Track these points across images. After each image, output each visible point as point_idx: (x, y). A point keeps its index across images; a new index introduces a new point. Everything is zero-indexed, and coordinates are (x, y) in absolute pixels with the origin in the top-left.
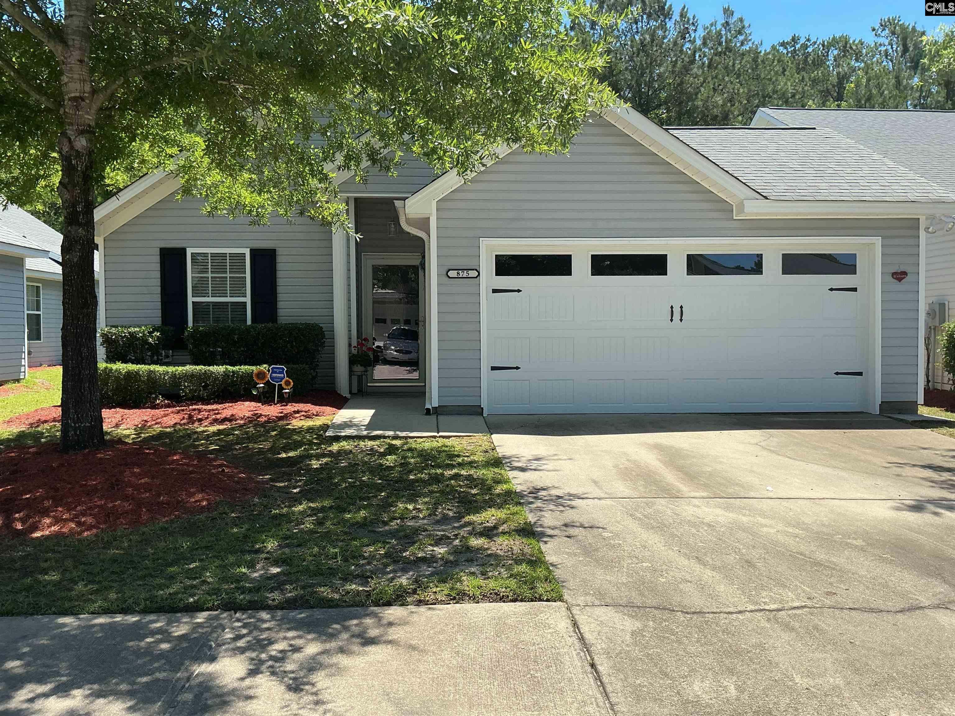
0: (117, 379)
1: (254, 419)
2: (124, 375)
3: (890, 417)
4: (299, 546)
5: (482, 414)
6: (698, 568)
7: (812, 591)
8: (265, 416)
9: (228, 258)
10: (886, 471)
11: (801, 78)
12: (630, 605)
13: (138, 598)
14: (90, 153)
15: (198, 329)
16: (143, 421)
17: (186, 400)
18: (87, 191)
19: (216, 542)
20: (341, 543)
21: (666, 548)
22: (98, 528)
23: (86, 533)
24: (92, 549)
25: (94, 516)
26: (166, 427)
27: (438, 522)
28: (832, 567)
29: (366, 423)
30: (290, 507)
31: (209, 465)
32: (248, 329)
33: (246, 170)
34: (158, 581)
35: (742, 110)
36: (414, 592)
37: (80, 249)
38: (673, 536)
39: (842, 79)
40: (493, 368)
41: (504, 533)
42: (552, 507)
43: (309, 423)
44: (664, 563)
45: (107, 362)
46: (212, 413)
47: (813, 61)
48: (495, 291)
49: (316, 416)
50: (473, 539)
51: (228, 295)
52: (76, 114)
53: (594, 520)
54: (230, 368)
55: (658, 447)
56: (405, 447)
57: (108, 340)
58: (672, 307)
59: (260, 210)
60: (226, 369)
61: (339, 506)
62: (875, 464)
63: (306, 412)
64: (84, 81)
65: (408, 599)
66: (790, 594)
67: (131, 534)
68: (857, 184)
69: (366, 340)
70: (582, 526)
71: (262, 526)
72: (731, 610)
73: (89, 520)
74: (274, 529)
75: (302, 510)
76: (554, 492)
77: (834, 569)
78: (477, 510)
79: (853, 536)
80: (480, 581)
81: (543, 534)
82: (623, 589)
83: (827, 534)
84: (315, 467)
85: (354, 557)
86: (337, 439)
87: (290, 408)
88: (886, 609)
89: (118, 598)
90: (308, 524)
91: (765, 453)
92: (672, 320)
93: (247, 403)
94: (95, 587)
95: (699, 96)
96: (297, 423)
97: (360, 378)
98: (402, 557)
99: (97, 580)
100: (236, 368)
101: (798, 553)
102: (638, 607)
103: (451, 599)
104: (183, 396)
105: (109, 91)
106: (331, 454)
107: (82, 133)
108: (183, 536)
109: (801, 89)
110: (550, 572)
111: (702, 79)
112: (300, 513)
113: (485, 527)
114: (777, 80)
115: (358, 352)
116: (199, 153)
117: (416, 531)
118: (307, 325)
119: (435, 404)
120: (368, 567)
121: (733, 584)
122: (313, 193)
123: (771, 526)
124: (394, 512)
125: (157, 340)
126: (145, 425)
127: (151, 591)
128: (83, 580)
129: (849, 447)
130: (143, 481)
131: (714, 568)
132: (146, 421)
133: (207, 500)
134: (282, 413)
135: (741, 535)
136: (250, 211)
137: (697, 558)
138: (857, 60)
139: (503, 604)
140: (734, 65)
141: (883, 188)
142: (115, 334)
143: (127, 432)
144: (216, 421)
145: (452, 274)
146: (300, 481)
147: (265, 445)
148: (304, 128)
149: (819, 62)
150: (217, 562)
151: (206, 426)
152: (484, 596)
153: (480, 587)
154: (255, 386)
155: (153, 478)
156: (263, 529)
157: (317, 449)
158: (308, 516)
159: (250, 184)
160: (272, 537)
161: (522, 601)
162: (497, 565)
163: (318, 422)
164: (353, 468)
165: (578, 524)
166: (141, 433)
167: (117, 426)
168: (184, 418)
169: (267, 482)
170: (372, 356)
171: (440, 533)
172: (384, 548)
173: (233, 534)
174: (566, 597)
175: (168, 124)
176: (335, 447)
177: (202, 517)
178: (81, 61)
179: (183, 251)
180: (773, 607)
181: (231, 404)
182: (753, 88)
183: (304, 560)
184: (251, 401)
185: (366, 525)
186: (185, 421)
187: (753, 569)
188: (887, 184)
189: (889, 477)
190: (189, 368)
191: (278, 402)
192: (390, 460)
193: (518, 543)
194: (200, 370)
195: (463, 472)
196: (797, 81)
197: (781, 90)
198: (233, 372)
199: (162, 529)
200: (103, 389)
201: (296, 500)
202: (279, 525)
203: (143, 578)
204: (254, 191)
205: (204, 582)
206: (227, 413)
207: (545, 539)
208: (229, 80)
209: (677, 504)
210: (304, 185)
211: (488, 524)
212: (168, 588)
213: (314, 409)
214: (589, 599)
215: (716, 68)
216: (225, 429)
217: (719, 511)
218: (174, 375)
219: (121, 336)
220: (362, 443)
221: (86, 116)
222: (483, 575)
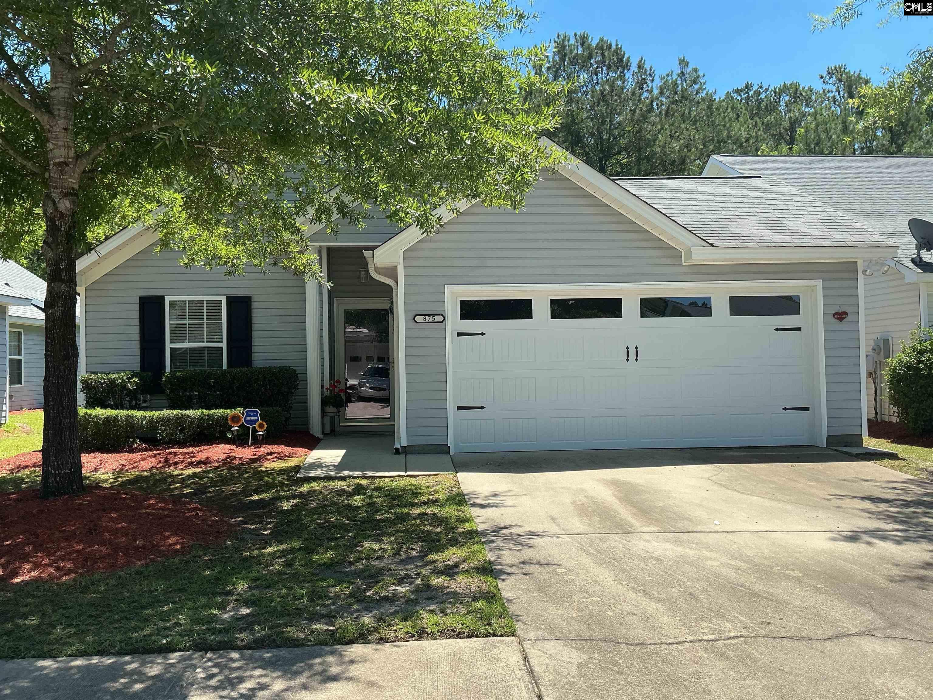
0: (97, 424)
1: (228, 461)
2: (103, 421)
3: (836, 450)
4: (268, 587)
5: (449, 453)
6: (644, 601)
7: (748, 621)
8: (240, 459)
9: (205, 305)
10: (827, 503)
11: (754, 123)
12: (578, 638)
13: (114, 640)
14: (73, 214)
15: (174, 375)
16: (120, 465)
17: (162, 443)
18: (69, 250)
19: (189, 585)
20: (308, 584)
21: (616, 582)
22: (76, 573)
23: (64, 578)
24: (70, 593)
25: (73, 561)
26: (143, 471)
27: (402, 562)
28: (769, 598)
29: (337, 464)
30: (260, 549)
31: (183, 509)
32: (224, 373)
33: (222, 224)
34: (134, 623)
35: (698, 155)
36: (376, 629)
37: (62, 304)
38: (623, 570)
39: (794, 124)
40: (459, 408)
41: (464, 571)
42: (511, 546)
43: (282, 465)
44: (613, 597)
45: (86, 408)
46: (187, 456)
47: (766, 107)
48: (460, 334)
49: (289, 457)
50: (434, 578)
51: (205, 340)
52: (60, 178)
53: (550, 556)
54: (206, 412)
55: (614, 483)
56: (372, 487)
57: (87, 386)
58: (627, 348)
59: (235, 261)
60: (202, 412)
61: (307, 547)
62: (818, 497)
63: (279, 453)
64: (69, 147)
65: (370, 638)
66: (728, 624)
67: (107, 579)
68: (799, 231)
69: (338, 381)
70: (539, 563)
71: (233, 569)
72: (672, 641)
73: (68, 565)
74: (244, 572)
75: (272, 551)
76: (514, 530)
77: (771, 600)
78: (440, 549)
79: (792, 567)
80: (439, 619)
81: (502, 572)
82: (572, 623)
83: (768, 566)
84: (286, 508)
85: (320, 598)
86: (309, 480)
87: (264, 450)
88: (816, 637)
89: (95, 640)
90: (277, 567)
91: (715, 487)
92: (628, 360)
93: (222, 446)
94: (73, 631)
95: (657, 142)
96: (268, 465)
97: (332, 419)
98: (366, 596)
99: (74, 623)
100: (212, 412)
101: (738, 585)
102: (586, 640)
103: (411, 637)
104: (160, 440)
105: (92, 156)
106: (301, 495)
107: (65, 195)
108: (157, 579)
109: (754, 134)
110: (505, 609)
111: (659, 127)
112: (270, 554)
113: (447, 565)
114: (730, 126)
115: (330, 393)
116: (177, 208)
117: (381, 572)
118: (281, 369)
119: (404, 443)
120: (333, 607)
121: (675, 616)
122: (286, 244)
123: (715, 559)
124: (360, 552)
125: (136, 386)
126: (123, 469)
127: (126, 633)
128: (61, 624)
129: (796, 481)
130: (120, 525)
131: (659, 601)
132: (123, 465)
133: (181, 543)
134: (255, 455)
135: (687, 568)
136: (226, 263)
137: (644, 591)
138: (807, 106)
139: (459, 640)
140: (689, 113)
141: (822, 234)
142: (95, 380)
143: (105, 477)
144: (191, 464)
145: (419, 319)
146: (271, 522)
147: (238, 487)
148: (278, 184)
149: (772, 108)
150: (190, 604)
151: (182, 469)
152: (441, 633)
153: (438, 625)
154: (229, 429)
155: (130, 523)
156: (235, 571)
157: (288, 491)
158: (277, 558)
159: (226, 237)
160: (243, 579)
161: (477, 636)
162: (456, 603)
163: (291, 463)
164: (322, 509)
165: (535, 562)
166: (119, 477)
167: (96, 470)
168: (160, 462)
169: (239, 524)
170: (344, 398)
171: (402, 573)
172: (349, 588)
173: (205, 577)
174: (518, 632)
175: (148, 182)
176: (305, 488)
177: (176, 560)
178: (66, 129)
179: (161, 300)
180: (711, 637)
181: (206, 447)
182: (708, 134)
183: (272, 602)
184: (225, 444)
185: (332, 565)
186: (161, 465)
187: (696, 601)
188: (827, 230)
189: (829, 509)
190: (165, 412)
191: (252, 445)
192: (357, 501)
193: (476, 580)
194: (177, 415)
195: (428, 511)
196: (750, 126)
197: (734, 135)
198: (209, 415)
199: (137, 573)
200: (82, 434)
201: (266, 543)
202: (250, 566)
203: (119, 621)
204: (229, 244)
205: (177, 624)
206: (202, 456)
207: (502, 577)
208: (205, 143)
209: (629, 539)
210: (277, 238)
211: (449, 563)
212: (142, 629)
213: (286, 450)
214: (540, 632)
215: (673, 115)
216: (200, 472)
217: (668, 546)
218: (151, 420)
219: (100, 382)
220: (331, 483)
221: (70, 180)
222: (441, 612)
